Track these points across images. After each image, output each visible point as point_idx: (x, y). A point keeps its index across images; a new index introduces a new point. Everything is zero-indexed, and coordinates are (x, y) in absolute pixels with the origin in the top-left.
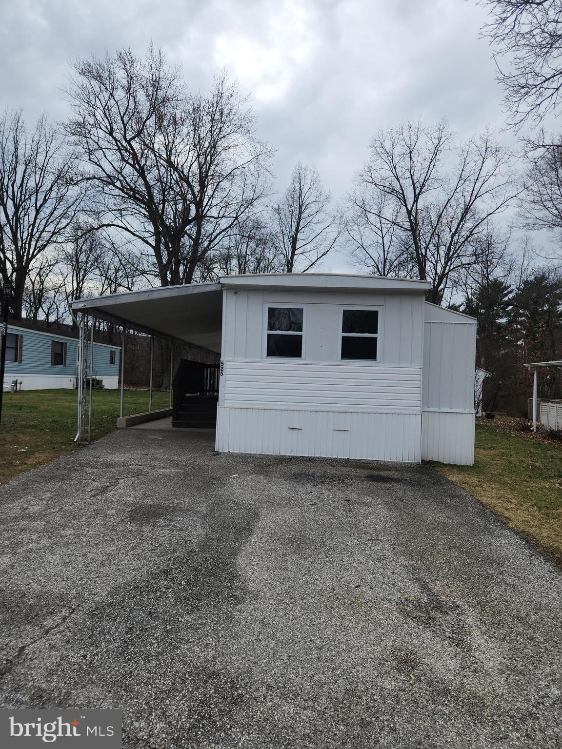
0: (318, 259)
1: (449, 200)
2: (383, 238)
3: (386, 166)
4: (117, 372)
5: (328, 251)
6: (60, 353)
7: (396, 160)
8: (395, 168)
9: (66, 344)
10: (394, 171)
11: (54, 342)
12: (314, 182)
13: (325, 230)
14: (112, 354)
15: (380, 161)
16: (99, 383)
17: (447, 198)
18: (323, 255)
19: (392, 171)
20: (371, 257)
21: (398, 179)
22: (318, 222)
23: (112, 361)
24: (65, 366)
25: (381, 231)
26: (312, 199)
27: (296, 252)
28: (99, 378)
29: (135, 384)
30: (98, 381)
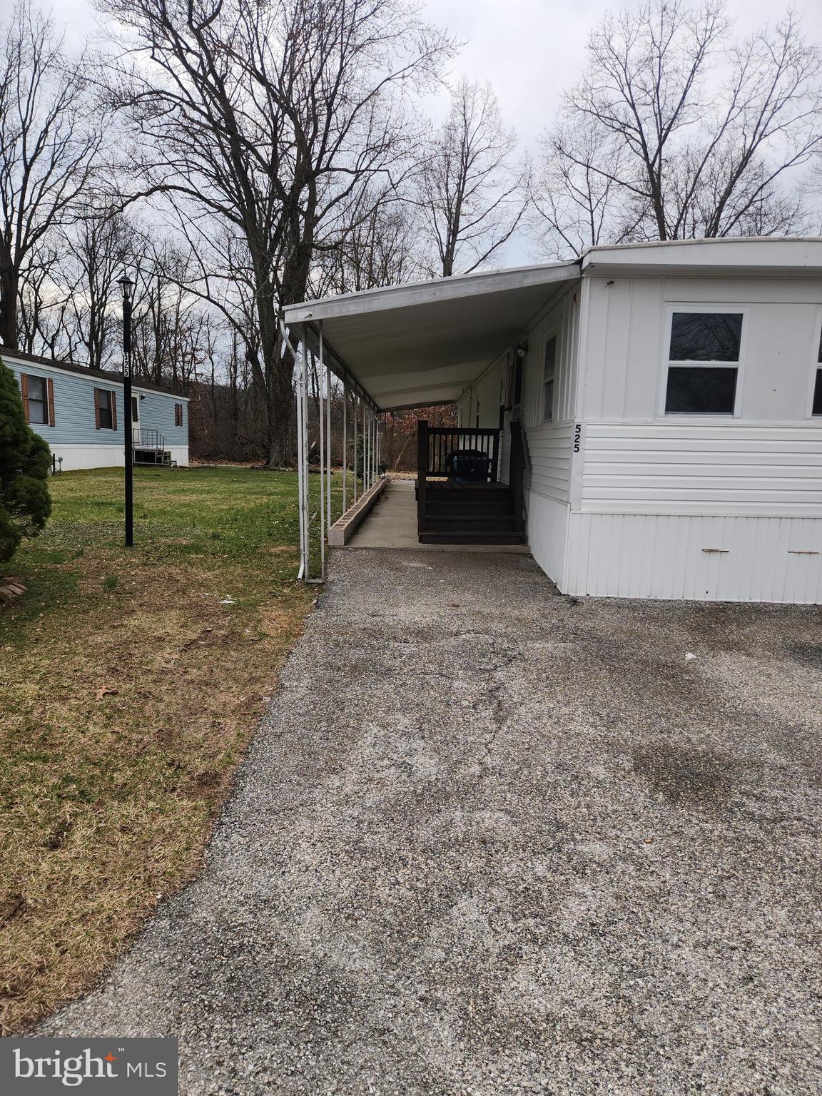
0: (493, 248)
1: (714, 143)
2: (592, 212)
3: (614, 83)
4: (186, 439)
5: (509, 234)
6: (106, 408)
7: (633, 69)
8: (629, 85)
9: (114, 393)
10: (626, 91)
11: (96, 389)
12: (490, 110)
13: (506, 198)
14: (178, 407)
15: (604, 74)
16: (168, 455)
17: (710, 140)
18: (501, 241)
19: (622, 91)
20: (571, 246)
21: (633, 106)
22: (494, 184)
23: (179, 422)
24: (115, 430)
25: (590, 200)
26: (484, 143)
27: (459, 236)
28: (167, 449)
29: (209, 457)
30: (165, 453)
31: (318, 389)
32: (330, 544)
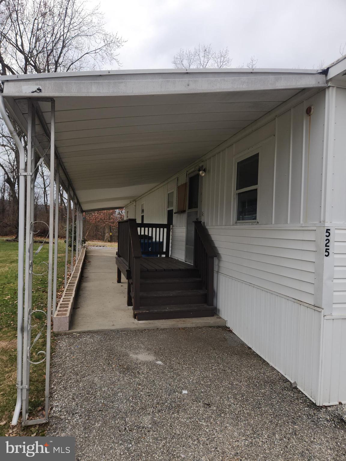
31: (47, 200)
32: (55, 330)
